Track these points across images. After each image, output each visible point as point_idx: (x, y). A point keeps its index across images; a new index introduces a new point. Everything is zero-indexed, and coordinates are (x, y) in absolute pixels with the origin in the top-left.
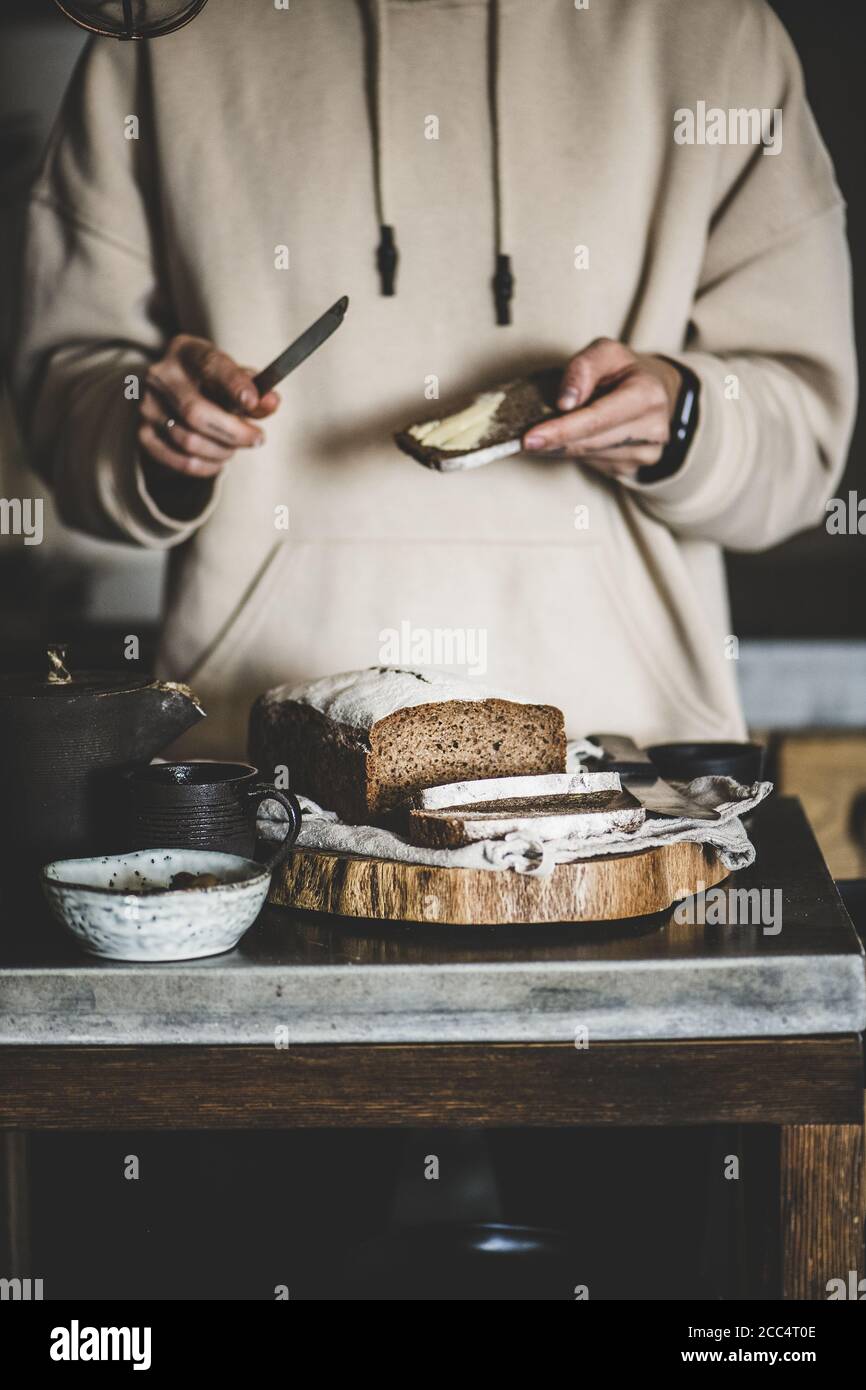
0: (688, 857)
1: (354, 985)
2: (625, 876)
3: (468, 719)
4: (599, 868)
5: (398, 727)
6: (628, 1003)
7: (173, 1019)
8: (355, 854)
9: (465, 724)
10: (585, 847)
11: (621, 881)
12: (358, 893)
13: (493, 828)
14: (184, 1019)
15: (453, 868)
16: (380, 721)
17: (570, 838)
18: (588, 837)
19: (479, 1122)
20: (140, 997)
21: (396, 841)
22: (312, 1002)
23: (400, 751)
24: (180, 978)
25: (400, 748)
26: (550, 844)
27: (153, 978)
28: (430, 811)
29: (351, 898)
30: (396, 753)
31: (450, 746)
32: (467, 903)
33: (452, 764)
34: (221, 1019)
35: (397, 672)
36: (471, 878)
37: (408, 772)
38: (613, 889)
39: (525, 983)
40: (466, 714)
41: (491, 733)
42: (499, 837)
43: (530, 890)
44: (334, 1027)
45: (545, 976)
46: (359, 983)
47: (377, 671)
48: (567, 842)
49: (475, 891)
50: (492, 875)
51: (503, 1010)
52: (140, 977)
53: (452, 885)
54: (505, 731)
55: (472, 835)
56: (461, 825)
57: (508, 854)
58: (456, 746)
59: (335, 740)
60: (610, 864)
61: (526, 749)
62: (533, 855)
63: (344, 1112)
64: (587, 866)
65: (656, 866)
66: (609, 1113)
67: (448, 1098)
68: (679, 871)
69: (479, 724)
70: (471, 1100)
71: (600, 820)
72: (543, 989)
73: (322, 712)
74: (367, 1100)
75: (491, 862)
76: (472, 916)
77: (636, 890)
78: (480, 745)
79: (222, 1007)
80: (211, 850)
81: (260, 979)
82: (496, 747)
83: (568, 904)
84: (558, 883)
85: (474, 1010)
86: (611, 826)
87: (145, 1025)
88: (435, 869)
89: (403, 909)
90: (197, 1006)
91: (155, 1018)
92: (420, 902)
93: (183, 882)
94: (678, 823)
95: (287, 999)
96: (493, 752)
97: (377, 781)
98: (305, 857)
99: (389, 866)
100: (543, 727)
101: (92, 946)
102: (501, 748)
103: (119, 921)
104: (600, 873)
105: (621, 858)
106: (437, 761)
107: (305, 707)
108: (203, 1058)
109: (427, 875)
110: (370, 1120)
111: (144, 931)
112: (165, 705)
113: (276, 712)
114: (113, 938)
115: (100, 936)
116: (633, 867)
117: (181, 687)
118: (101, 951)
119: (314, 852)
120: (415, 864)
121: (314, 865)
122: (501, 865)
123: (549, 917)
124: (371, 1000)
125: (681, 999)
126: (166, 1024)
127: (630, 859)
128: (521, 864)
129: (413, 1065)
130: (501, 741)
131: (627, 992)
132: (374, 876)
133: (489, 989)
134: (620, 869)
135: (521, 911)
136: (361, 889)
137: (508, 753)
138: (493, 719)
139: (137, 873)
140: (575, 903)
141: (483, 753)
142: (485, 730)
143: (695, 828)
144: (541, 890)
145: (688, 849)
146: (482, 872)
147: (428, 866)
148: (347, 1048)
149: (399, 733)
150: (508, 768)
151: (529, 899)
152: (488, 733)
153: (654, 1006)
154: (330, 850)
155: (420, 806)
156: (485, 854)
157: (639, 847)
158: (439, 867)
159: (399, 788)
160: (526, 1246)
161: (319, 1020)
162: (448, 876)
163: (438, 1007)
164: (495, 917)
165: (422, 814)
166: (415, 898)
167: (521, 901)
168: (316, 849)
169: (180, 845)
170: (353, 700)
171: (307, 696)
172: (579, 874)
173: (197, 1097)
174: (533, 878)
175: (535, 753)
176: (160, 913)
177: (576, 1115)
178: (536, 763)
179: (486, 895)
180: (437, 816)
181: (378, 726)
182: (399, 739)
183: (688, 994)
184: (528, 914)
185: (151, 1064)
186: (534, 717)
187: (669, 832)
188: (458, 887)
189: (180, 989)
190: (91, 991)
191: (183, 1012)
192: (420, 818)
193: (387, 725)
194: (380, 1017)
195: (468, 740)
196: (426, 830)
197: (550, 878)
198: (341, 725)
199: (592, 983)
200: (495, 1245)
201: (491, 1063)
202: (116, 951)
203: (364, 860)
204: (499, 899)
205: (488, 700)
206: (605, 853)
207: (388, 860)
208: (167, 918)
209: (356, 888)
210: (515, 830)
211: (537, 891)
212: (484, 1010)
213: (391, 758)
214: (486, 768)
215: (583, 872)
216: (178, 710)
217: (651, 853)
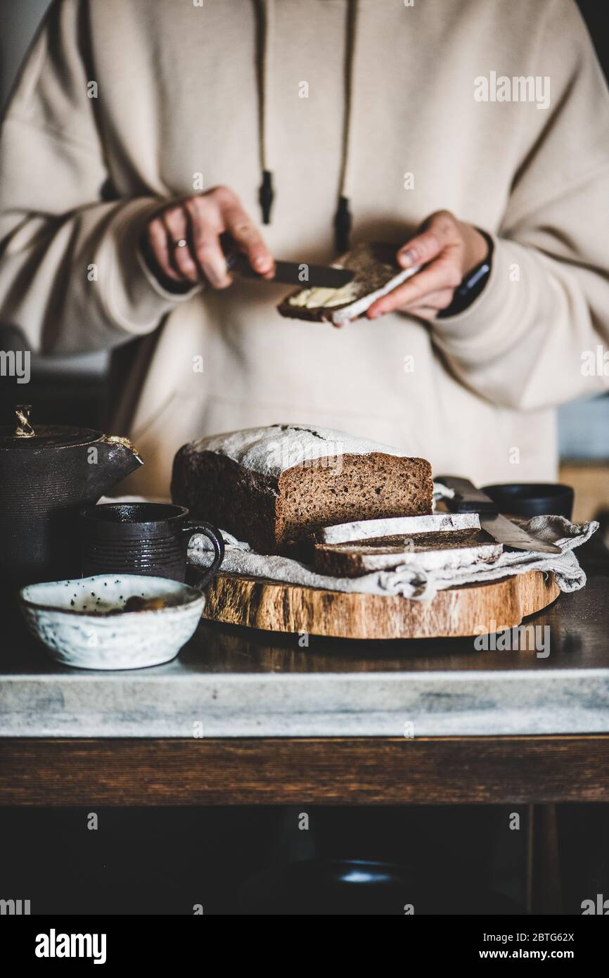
0: (533, 582)
1: (276, 690)
2: (490, 600)
3: (356, 469)
4: (470, 594)
5: (301, 475)
6: (499, 705)
7: (127, 717)
8: (268, 579)
9: (354, 473)
10: (457, 576)
11: (486, 604)
12: (272, 611)
13: (386, 562)
14: (138, 717)
15: (352, 593)
16: (287, 471)
17: (445, 568)
18: (459, 568)
19: (375, 801)
20: (100, 699)
21: (304, 570)
22: (241, 704)
23: (302, 495)
24: (134, 684)
25: (302, 492)
26: (431, 574)
27: (112, 683)
28: (331, 545)
29: (267, 615)
30: (299, 496)
31: (341, 491)
32: (363, 622)
33: (343, 505)
34: (167, 717)
35: (296, 429)
36: (367, 602)
37: (308, 511)
38: (481, 610)
39: (415, 689)
40: (354, 465)
41: (375, 481)
42: (391, 569)
43: (415, 611)
44: (259, 723)
45: (432, 683)
46: (280, 688)
47: (279, 429)
48: (443, 571)
49: (370, 611)
50: (384, 599)
51: (397, 711)
52: (101, 683)
53: (351, 607)
54: (385, 479)
55: (368, 567)
56: (360, 559)
57: (399, 582)
58: (346, 490)
59: (247, 484)
60: (478, 591)
61: (401, 493)
62: (418, 584)
63: (266, 792)
64: (460, 592)
65: (512, 591)
66: (481, 794)
67: (351, 781)
68: (527, 593)
69: (365, 473)
70: (370, 783)
71: (468, 554)
72: (429, 694)
73: (237, 461)
74: (284, 783)
75: (384, 589)
76: (368, 632)
77: (498, 610)
78: (365, 490)
79: (168, 707)
80: (153, 576)
81: (199, 685)
82: (378, 491)
83: (445, 623)
84: (437, 606)
85: (372, 711)
86: (476, 559)
87: (105, 721)
88: (337, 594)
89: (310, 625)
90: (148, 707)
91: (113, 716)
92: (325, 620)
93: (136, 604)
94: (526, 556)
95: (220, 701)
96: (375, 496)
97: (284, 519)
98: (228, 581)
99: (299, 590)
100: (414, 476)
101: (61, 657)
102: (381, 492)
103: (85, 637)
104: (470, 598)
105: (486, 585)
106: (331, 502)
107: (222, 457)
108: (152, 748)
109: (330, 598)
110: (287, 799)
111: (106, 645)
112: (111, 455)
113: (197, 460)
114: (79, 651)
115: (68, 648)
116: (496, 592)
117: (123, 440)
118: (69, 660)
119: (237, 577)
120: (319, 589)
121: (235, 587)
122: (392, 591)
123: (430, 633)
124: (289, 702)
125: (541, 702)
126: (122, 720)
127: (494, 586)
128: (409, 591)
129: (322, 755)
130: (382, 487)
131: (497, 696)
132: (286, 598)
133: (386, 694)
134: (486, 594)
135: (407, 628)
136: (275, 608)
137: (387, 496)
138: (376, 469)
139: (93, 594)
140: (450, 622)
141: (367, 496)
142: (369, 478)
143: (541, 560)
144: (423, 611)
145: (533, 575)
146: (376, 597)
147: (331, 591)
148: (271, 741)
149: (302, 480)
150: (386, 508)
151: (413, 619)
152: (372, 480)
153: (520, 708)
154: (248, 576)
155: (323, 541)
156: (380, 583)
157: (499, 576)
158: (340, 592)
159: (301, 524)
160: (381, 878)
161: (248, 718)
162: (348, 599)
163: (344, 708)
164: (385, 632)
165: (324, 548)
166: (320, 616)
167: (407, 621)
168: (236, 574)
169: (127, 571)
170: (263, 452)
171: (223, 448)
172: (454, 599)
173: (146, 780)
174: (417, 602)
175: (409, 496)
176: (119, 631)
177: (454, 795)
178: (408, 505)
179: (379, 615)
180: (337, 549)
181: (285, 475)
182: (302, 485)
183: (546, 698)
184: (412, 631)
185: (109, 753)
186: (408, 467)
187: (520, 563)
188: (356, 608)
189: (134, 692)
190: (61, 694)
191: (137, 711)
192: (324, 551)
193: (293, 474)
194: (297, 717)
195: (356, 486)
196: (329, 561)
197: (431, 603)
198: (253, 473)
199: (469, 689)
200: (356, 877)
201: (386, 753)
202: (81, 660)
203: (277, 585)
204: (389, 619)
205: (372, 454)
206: (473, 580)
207: (297, 585)
208: (124, 635)
209: (271, 608)
210: (402, 564)
211: (420, 612)
212: (382, 711)
213: (295, 501)
214: (370, 508)
215: (457, 596)
216: (121, 460)
217: (509, 580)
